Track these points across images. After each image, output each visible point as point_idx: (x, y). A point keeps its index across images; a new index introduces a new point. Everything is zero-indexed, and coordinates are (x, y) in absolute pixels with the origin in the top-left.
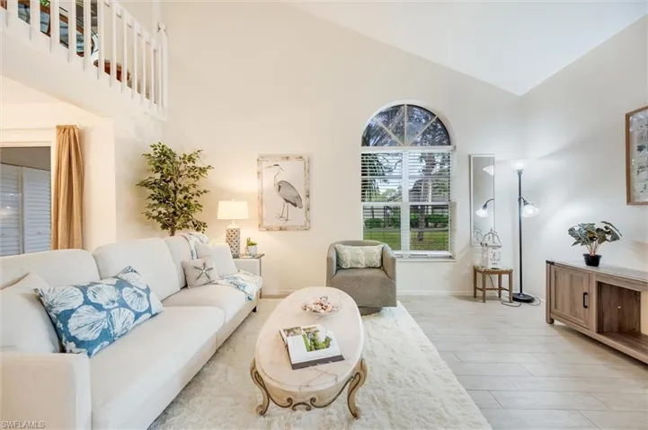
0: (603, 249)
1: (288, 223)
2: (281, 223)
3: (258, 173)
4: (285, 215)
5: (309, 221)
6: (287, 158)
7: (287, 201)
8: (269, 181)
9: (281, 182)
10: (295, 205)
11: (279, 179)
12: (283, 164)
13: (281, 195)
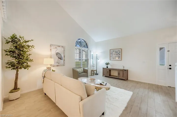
0: (108, 66)
1: (59, 64)
2: (57, 64)
3: (51, 50)
4: (58, 62)
5: (64, 63)
6: (59, 46)
7: (59, 58)
8: (54, 52)
9: (57, 53)
10: (61, 59)
11: (57, 52)
12: (58, 48)
13: (57, 56)
